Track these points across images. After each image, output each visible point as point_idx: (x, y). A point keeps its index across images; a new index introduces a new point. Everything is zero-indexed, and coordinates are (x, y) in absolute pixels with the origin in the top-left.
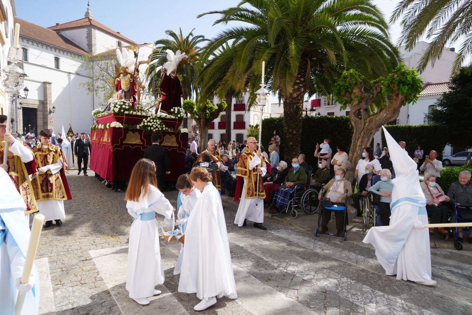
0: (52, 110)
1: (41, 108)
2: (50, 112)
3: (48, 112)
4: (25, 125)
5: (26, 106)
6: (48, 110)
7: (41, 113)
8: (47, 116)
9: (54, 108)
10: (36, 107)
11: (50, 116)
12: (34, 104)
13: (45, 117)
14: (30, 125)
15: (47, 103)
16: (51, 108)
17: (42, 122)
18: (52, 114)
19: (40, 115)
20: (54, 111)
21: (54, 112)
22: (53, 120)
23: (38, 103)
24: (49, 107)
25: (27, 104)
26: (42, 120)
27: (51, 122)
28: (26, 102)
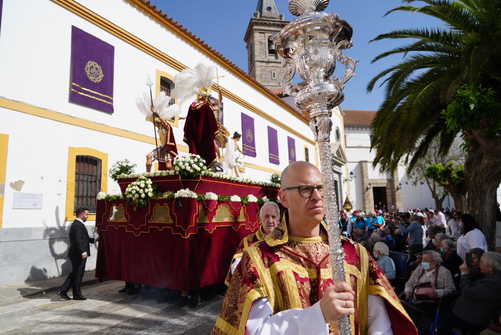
0: (399, 186)
1: (389, 186)
2: (398, 189)
3: (396, 189)
4: (376, 202)
5: (376, 186)
6: (396, 187)
7: (390, 191)
8: (395, 193)
9: (400, 184)
10: (385, 186)
11: (397, 193)
12: (382, 183)
13: (393, 195)
14: (380, 203)
15: (394, 181)
16: (398, 184)
17: (391, 199)
18: (399, 191)
19: (388, 192)
20: (401, 187)
21: (400, 189)
22: (401, 196)
23: (386, 181)
24: (396, 184)
25: (377, 183)
26: (391, 197)
27: (399, 198)
28: (375, 182)
